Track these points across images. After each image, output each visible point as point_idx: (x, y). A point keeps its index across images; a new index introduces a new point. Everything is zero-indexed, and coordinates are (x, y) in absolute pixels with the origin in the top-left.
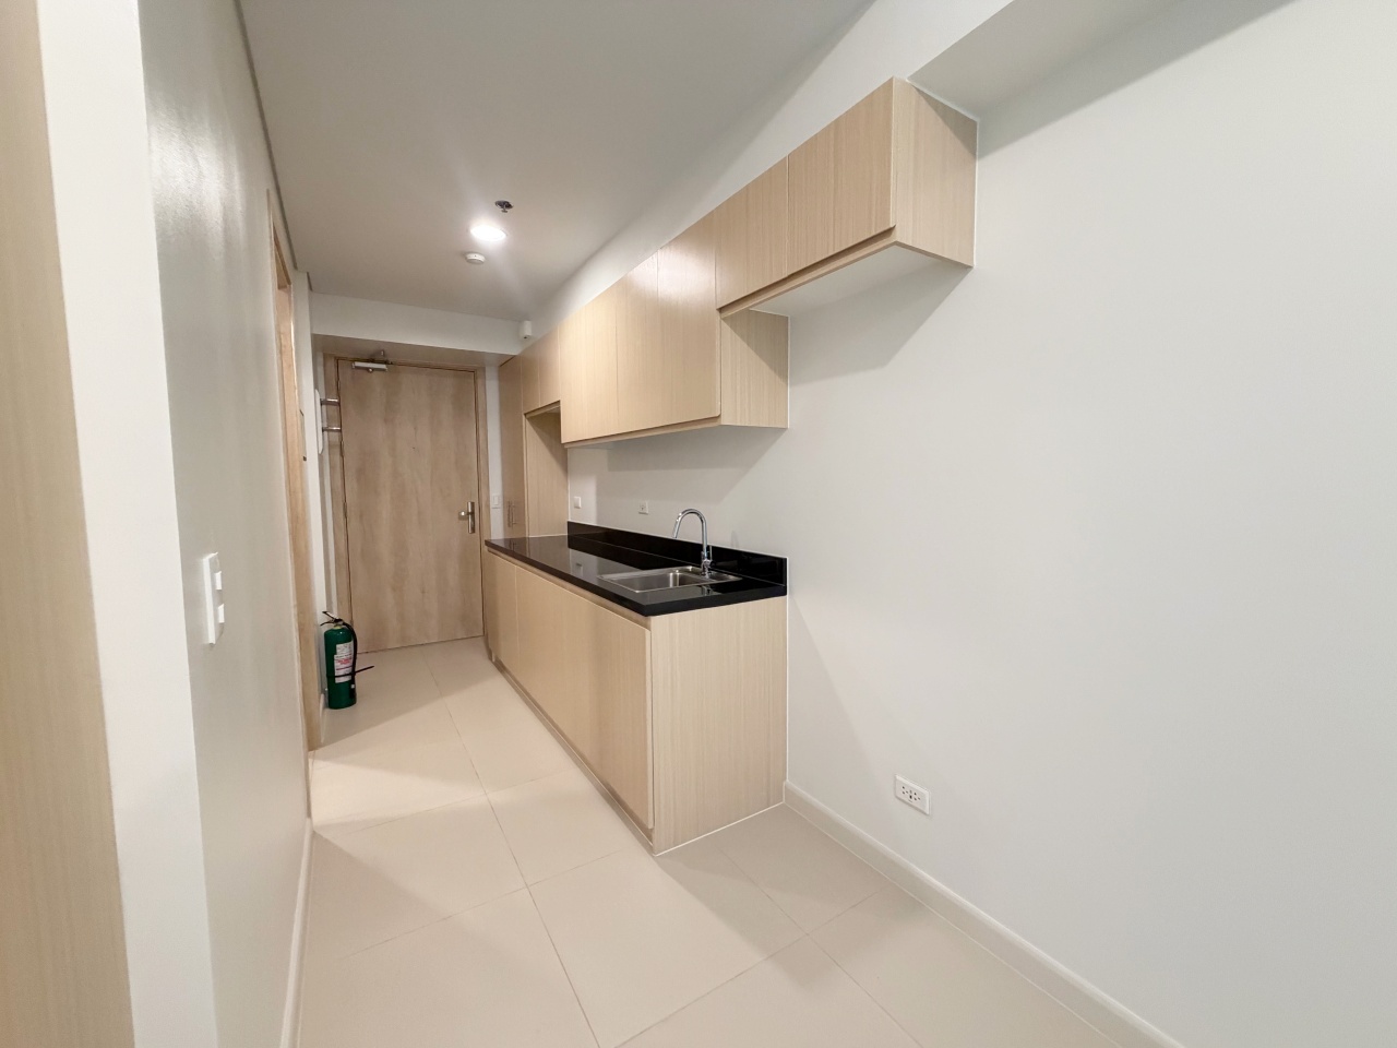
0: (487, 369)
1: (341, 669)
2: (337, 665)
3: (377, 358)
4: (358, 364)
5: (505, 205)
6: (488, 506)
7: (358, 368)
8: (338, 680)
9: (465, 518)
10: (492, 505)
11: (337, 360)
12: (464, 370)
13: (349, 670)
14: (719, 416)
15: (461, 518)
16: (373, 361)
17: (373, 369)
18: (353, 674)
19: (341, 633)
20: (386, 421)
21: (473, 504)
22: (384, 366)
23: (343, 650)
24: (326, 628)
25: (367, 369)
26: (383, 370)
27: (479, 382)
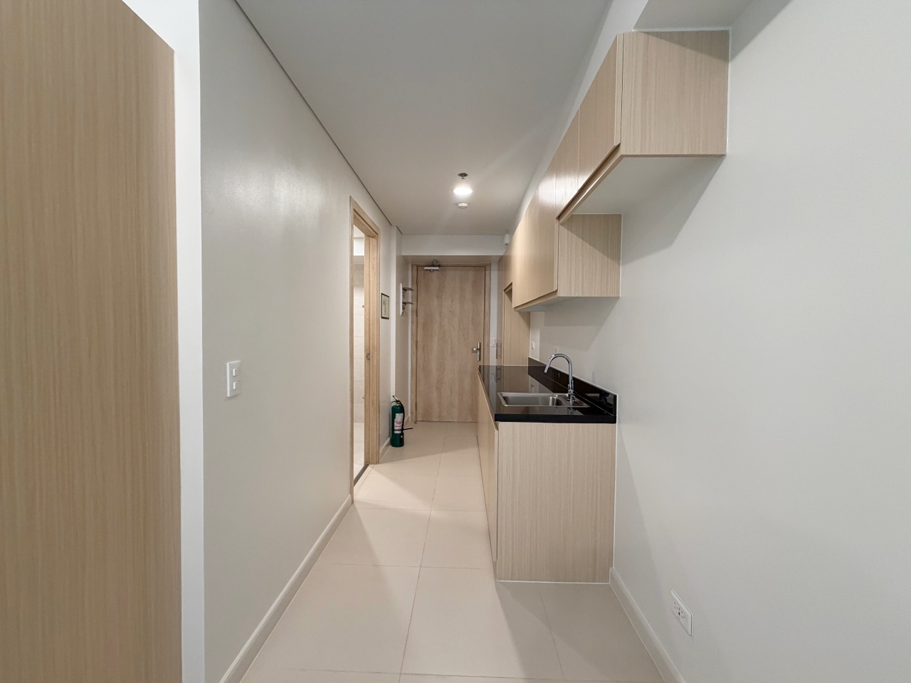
0: (492, 264)
1: (397, 427)
2: (395, 424)
3: (435, 263)
4: (426, 268)
5: (463, 175)
6: (488, 345)
7: (426, 270)
8: (396, 432)
9: (476, 352)
10: (491, 345)
11: (418, 266)
12: (480, 266)
13: (400, 428)
14: (557, 290)
15: (473, 352)
16: (433, 266)
17: (433, 270)
18: (402, 430)
19: (399, 408)
20: (438, 297)
21: (480, 344)
22: (438, 268)
23: (399, 417)
24: (394, 404)
25: (430, 270)
26: (438, 270)
27: (487, 272)
